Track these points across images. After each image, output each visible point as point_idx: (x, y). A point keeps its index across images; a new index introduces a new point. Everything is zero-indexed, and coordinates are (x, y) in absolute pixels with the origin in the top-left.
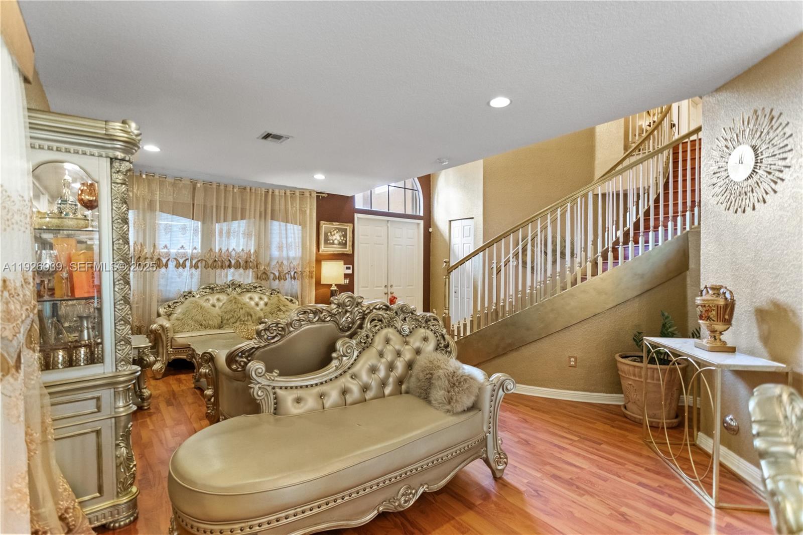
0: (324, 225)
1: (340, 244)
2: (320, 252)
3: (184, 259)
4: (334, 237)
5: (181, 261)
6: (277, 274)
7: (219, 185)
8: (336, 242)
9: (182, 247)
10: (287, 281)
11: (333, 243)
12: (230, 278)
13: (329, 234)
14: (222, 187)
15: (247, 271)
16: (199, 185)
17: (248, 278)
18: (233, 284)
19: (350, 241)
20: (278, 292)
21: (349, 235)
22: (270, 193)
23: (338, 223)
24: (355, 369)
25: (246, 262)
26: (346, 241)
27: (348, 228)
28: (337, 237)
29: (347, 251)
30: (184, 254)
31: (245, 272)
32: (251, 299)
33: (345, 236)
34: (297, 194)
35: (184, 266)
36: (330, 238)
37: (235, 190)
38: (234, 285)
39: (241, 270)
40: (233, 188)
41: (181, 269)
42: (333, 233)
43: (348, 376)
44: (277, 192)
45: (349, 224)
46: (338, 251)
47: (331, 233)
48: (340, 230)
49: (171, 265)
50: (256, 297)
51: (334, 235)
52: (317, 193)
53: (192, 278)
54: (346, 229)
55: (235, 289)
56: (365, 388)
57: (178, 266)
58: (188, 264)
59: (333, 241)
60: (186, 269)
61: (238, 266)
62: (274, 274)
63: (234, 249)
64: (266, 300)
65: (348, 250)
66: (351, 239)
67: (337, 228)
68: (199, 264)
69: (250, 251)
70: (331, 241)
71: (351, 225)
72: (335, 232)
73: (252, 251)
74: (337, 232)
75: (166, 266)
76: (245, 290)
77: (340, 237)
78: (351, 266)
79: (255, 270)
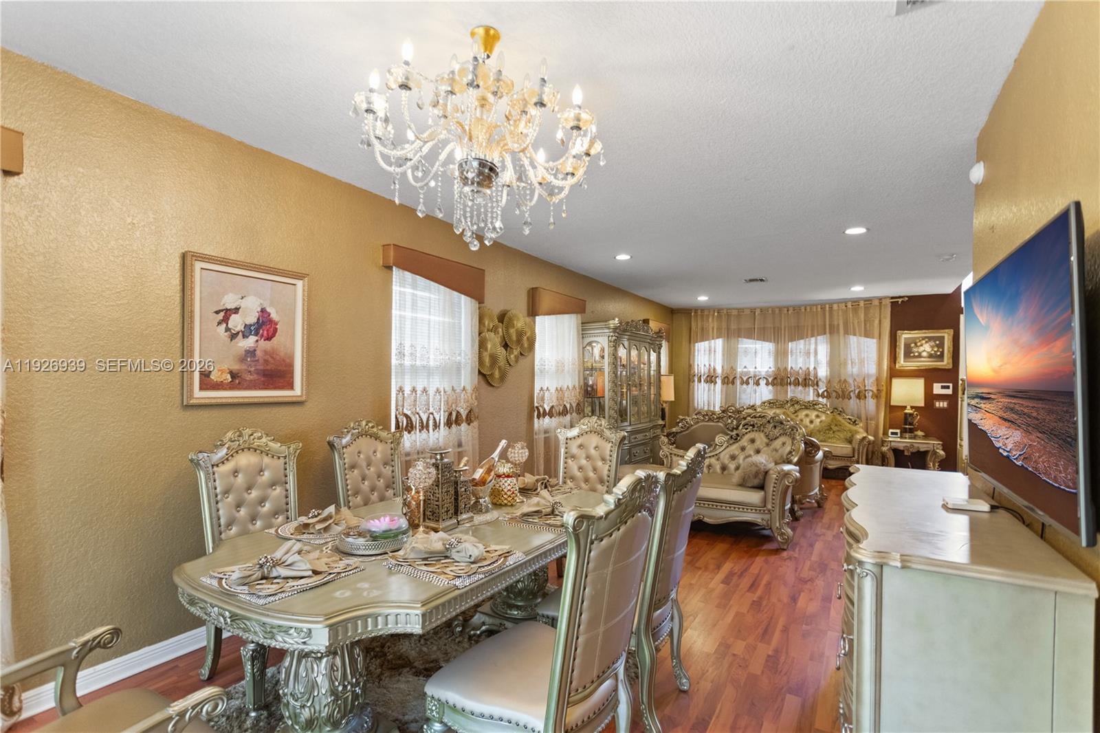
0: (904, 336)
1: (930, 356)
2: (897, 366)
3: (747, 377)
4: (921, 349)
5: (745, 379)
6: (840, 393)
7: (773, 309)
8: (924, 354)
9: (745, 367)
10: (851, 401)
11: (920, 356)
12: (790, 395)
13: (913, 345)
14: (777, 311)
15: (807, 389)
16: (757, 314)
17: (809, 395)
18: (791, 400)
19: (949, 351)
20: (841, 411)
21: (948, 344)
22: (827, 309)
23: (927, 331)
24: (722, 455)
25: (805, 379)
26: (942, 353)
27: (946, 336)
28: (926, 348)
29: (945, 365)
30: (748, 372)
31: (805, 389)
32: (807, 416)
33: (941, 345)
34: (862, 304)
35: (747, 383)
36: (915, 350)
37: (790, 312)
38: (794, 402)
39: (800, 388)
40: (788, 311)
41: (745, 386)
42: (919, 344)
43: (716, 457)
44: (835, 307)
45: (947, 331)
46: (926, 366)
47: (916, 344)
48: (930, 339)
49: (738, 382)
50: (813, 414)
51: (922, 345)
52: (892, 298)
53: (755, 393)
54: (943, 337)
55: (793, 405)
56: (724, 468)
57: (742, 383)
58: (751, 381)
59: (920, 354)
60: (750, 386)
61: (797, 383)
62: (836, 392)
63: (800, 368)
64: (823, 418)
65: (946, 363)
66: (951, 349)
67: (926, 337)
68: (761, 381)
69: (808, 368)
70: (916, 354)
71: (951, 332)
72: (924, 342)
73: (811, 368)
74: (926, 342)
75: (733, 383)
76: (803, 407)
77: (932, 347)
78: (951, 385)
79: (816, 387)
